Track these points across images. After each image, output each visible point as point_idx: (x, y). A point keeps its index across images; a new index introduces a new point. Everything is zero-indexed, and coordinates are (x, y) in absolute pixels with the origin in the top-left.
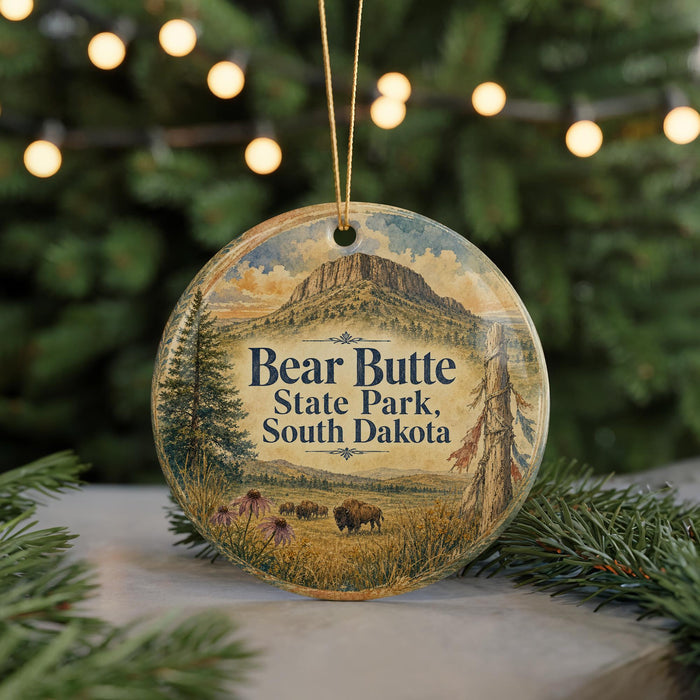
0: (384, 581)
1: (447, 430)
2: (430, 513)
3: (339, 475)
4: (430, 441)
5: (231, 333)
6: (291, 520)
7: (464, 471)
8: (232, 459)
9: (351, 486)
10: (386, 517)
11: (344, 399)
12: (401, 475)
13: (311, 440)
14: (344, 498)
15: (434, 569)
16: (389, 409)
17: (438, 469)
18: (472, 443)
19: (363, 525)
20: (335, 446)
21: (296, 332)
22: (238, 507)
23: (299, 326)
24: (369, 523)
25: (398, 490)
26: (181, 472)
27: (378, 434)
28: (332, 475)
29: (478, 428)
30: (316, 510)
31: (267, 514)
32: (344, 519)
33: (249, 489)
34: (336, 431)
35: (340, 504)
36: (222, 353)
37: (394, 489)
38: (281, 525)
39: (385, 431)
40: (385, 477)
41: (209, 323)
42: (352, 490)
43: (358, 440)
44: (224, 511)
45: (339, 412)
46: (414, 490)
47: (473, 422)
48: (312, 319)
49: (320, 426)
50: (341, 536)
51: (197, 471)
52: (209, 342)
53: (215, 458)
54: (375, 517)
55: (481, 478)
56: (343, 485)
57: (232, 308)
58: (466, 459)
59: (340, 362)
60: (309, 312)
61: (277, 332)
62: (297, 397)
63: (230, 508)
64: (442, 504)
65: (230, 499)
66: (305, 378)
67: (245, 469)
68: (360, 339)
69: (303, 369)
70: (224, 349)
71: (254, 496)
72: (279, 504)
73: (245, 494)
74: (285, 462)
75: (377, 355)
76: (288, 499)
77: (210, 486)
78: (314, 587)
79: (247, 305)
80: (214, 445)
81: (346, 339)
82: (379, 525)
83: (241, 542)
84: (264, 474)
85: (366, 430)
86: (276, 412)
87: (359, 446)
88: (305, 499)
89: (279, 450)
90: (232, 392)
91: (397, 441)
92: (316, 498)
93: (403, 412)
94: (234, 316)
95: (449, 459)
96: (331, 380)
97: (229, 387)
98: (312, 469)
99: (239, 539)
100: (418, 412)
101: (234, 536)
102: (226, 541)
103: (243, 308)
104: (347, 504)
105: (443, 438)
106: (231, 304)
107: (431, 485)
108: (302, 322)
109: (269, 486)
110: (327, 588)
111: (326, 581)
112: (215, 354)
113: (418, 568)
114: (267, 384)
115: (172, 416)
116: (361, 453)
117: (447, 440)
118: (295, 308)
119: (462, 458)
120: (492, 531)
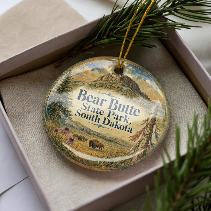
0: (98, 166)
1: (131, 129)
2: (118, 151)
3: (94, 131)
4: (125, 130)
5: (76, 83)
6: (76, 139)
7: (133, 142)
8: (64, 117)
9: (97, 135)
10: (104, 148)
11: (103, 111)
12: (113, 137)
13: (89, 119)
14: (94, 138)
15: (114, 167)
16: (116, 118)
17: (125, 139)
18: (138, 135)
19: (97, 147)
20: (96, 123)
21: (95, 89)
22: (61, 131)
23: (97, 87)
24: (99, 148)
25: (111, 141)
26: (48, 116)
27: (110, 124)
28: (92, 131)
29: (141, 131)
30: (84, 139)
31: (69, 135)
32: (91, 144)
33: (66, 127)
34: (98, 119)
35: (92, 139)
36: (71, 88)
37: (110, 141)
38: (72, 140)
39: (112, 123)
40: (108, 136)
41: (71, 79)
42: (97, 137)
43: (104, 123)
44: (56, 130)
45: (100, 114)
46: (116, 143)
47: (141, 129)
48: (101, 87)
49: (93, 116)
50: (89, 149)
51: (53, 117)
52: (69, 84)
53: (59, 115)
54: (101, 146)
55: (137, 146)
56: (95, 135)
57: (79, 77)
58: (135, 139)
59: (106, 101)
60: (101, 85)
61: (90, 87)
62: (89, 106)
63: (59, 130)
64: (123, 149)
65: (59, 128)
66: (93, 102)
67: (67, 121)
68: (114, 96)
69: (94, 99)
70: (73, 87)
71: (67, 129)
72: (74, 134)
73: (64, 128)
74: (79, 123)
75: (117, 102)
76: (77, 133)
77: (55, 122)
78: (76, 160)
79: (84, 77)
80: (60, 112)
81: (109, 95)
82: (102, 149)
83: (58, 141)
84: (72, 124)
85: (107, 121)
86: (82, 108)
87: (103, 125)
88: (82, 135)
89: (79, 119)
90: (71, 99)
91: (115, 127)
92: (85, 136)
93: (120, 120)
94: (79, 79)
95: (129, 137)
96: (101, 104)
97: (70, 98)
98: (87, 127)
99: (58, 140)
100: (124, 121)
101: (57, 138)
102: (54, 139)
103: (82, 78)
104: (94, 140)
105: (129, 131)
106: (79, 76)
107: (122, 143)
108: (98, 87)
109: (72, 128)
110: (79, 162)
111: (80, 160)
112: (69, 88)
113: (109, 165)
114: (82, 100)
115: (51, 100)
116: (103, 127)
117: (131, 132)
118: (97, 82)
119: (134, 138)
120: (136, 162)
